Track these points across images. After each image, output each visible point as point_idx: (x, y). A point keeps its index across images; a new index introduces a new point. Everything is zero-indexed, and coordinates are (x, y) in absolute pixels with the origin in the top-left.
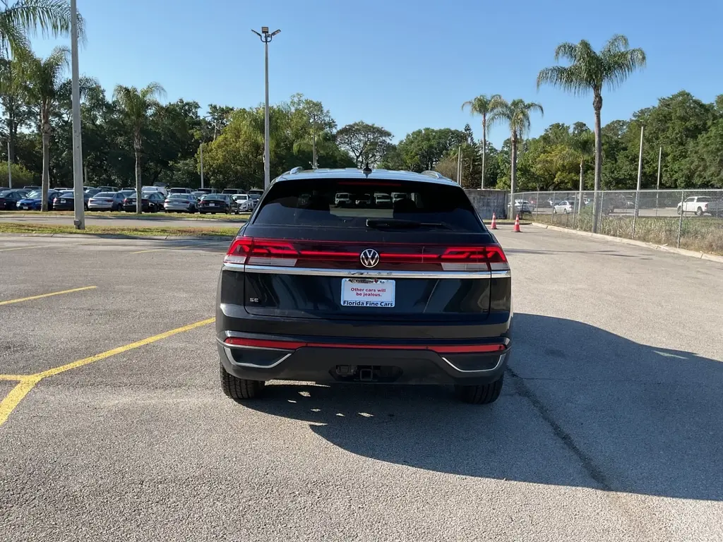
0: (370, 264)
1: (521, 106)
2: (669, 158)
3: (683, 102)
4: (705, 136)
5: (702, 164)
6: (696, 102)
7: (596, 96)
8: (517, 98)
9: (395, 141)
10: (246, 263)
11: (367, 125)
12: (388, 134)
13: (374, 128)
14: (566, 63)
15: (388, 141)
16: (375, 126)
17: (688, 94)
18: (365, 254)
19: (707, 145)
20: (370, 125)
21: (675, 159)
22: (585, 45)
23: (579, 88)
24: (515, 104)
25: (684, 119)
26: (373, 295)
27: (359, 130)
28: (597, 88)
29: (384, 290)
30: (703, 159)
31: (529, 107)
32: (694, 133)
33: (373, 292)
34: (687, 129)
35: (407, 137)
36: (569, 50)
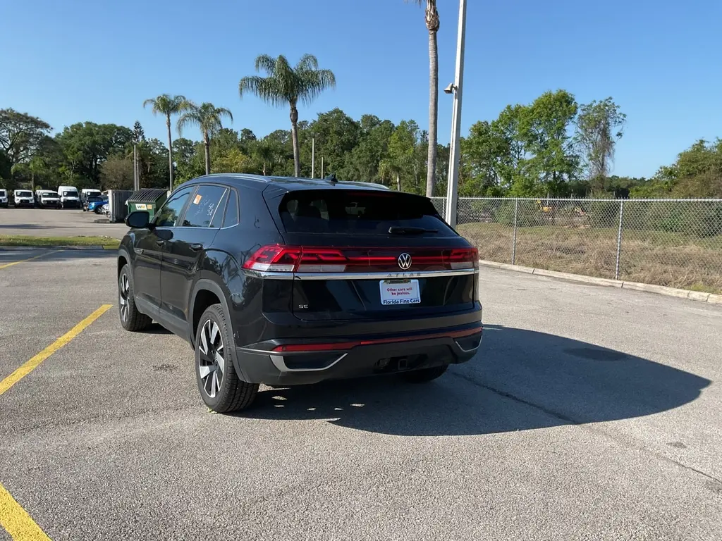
0: (405, 267)
1: (210, 110)
2: (329, 167)
3: (338, 119)
4: (358, 150)
5: (356, 173)
6: (348, 119)
7: (292, 109)
8: (206, 101)
9: (52, 135)
10: (295, 271)
11: (18, 114)
12: (46, 126)
13: (27, 118)
14: (264, 74)
15: (45, 132)
16: (29, 115)
17: (341, 112)
18: (402, 258)
19: (359, 157)
20: (22, 113)
21: (334, 168)
22: (283, 60)
23: (276, 100)
24: (206, 107)
25: (339, 133)
26: (404, 293)
27: (8, 119)
28: (293, 102)
29: (411, 289)
30: (357, 170)
31: (219, 111)
32: (349, 146)
33: (404, 291)
34: (342, 143)
35: (65, 130)
36: (266, 61)
